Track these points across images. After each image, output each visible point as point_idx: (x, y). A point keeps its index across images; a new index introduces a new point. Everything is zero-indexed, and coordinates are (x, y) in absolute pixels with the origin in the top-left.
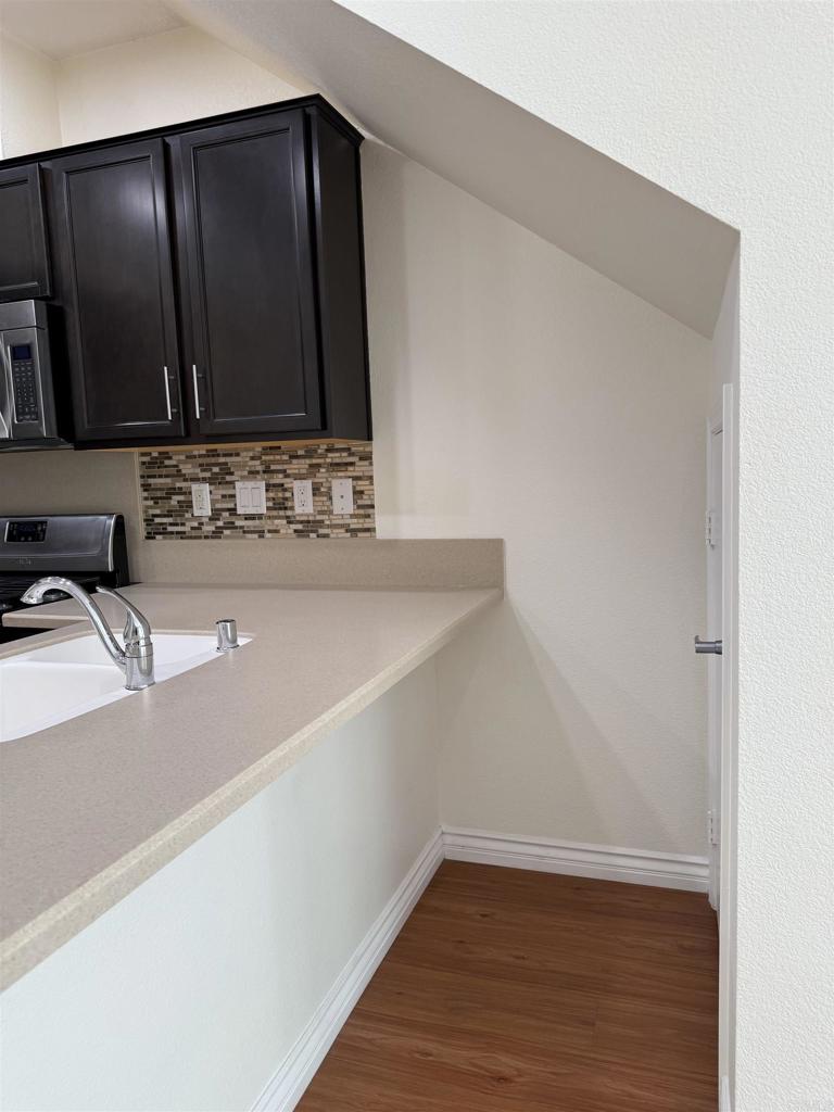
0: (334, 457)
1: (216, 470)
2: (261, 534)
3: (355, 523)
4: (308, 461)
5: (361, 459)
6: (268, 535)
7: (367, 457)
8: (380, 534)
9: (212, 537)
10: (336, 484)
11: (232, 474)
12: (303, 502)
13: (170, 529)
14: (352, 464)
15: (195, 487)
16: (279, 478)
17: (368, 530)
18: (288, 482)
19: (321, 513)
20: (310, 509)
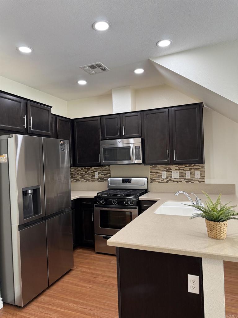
0: (195, 167)
2: (178, 182)
3: (200, 180)
4: (189, 167)
5: (202, 167)
8: (206, 183)
9: (166, 182)
10: (196, 172)
11: (171, 170)
12: (188, 175)
13: (156, 180)
15: (163, 172)
16: (182, 171)
17: (203, 182)
19: (192, 178)
20: (190, 177)
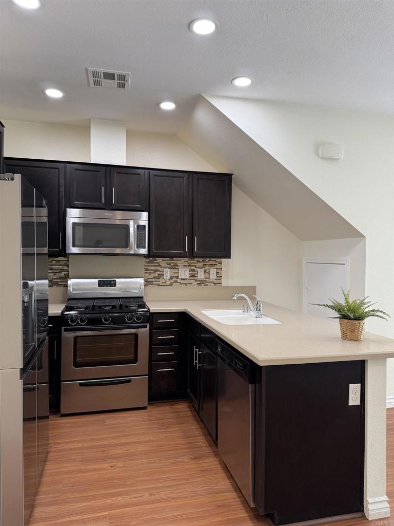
0: (210, 262)
1: (172, 264)
2: (186, 284)
3: (216, 281)
4: (203, 263)
5: (219, 263)
6: (188, 285)
7: (221, 263)
8: (223, 285)
9: (169, 285)
10: (211, 270)
11: (178, 266)
12: (201, 275)
13: (154, 283)
14: (216, 265)
15: (165, 270)
16: (193, 268)
17: (220, 283)
18: (196, 269)
19: (206, 278)
20: (203, 277)
